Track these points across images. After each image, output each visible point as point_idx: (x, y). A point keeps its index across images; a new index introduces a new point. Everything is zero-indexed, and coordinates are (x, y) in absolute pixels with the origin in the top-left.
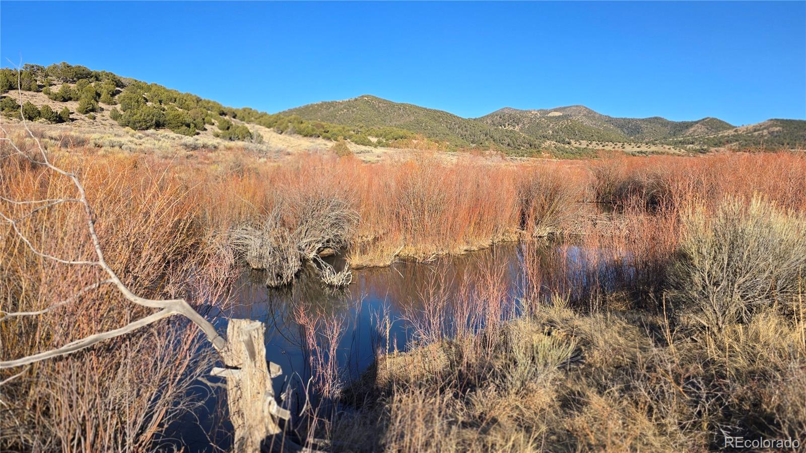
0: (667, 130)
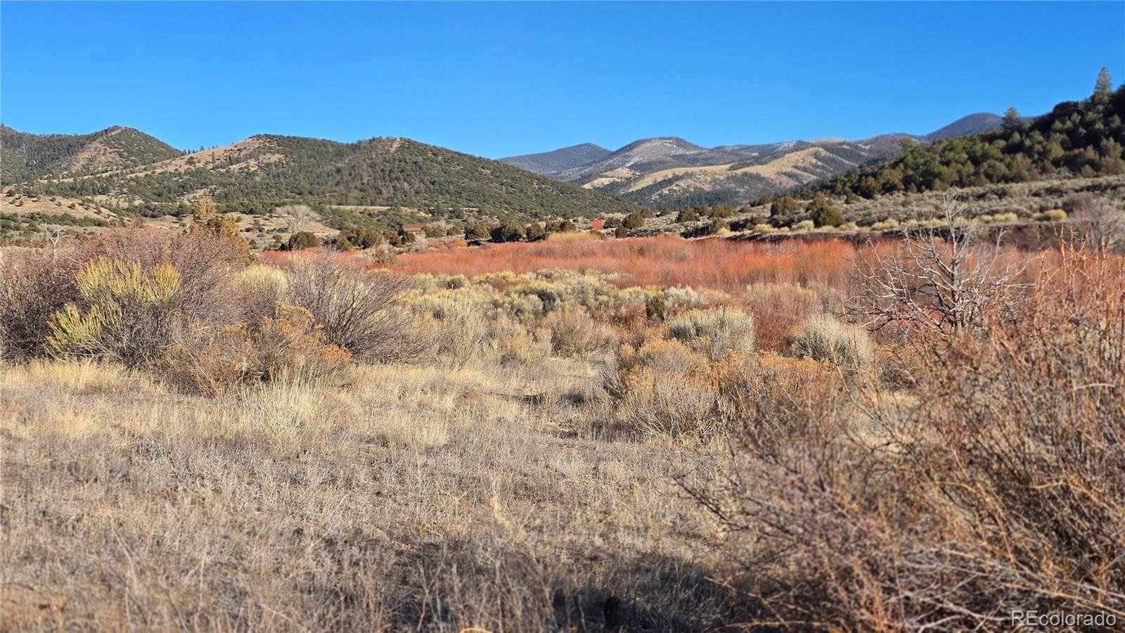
0: (21, 155)
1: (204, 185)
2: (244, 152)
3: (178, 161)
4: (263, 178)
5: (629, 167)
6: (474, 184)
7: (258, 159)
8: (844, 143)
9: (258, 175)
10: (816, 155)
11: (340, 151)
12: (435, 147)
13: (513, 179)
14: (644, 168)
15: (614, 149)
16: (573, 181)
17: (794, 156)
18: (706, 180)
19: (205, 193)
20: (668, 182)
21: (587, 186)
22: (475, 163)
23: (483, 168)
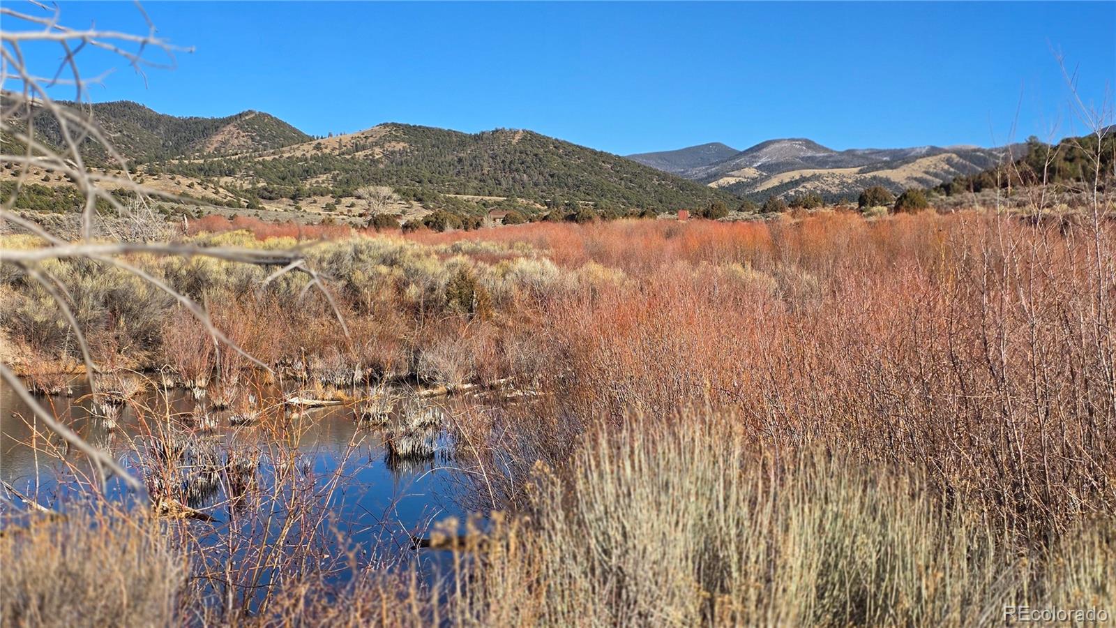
0: (158, 136)
1: (327, 170)
2: (370, 140)
3: (305, 147)
4: (386, 166)
5: (756, 168)
6: (593, 178)
7: (383, 147)
8: (978, 150)
9: (382, 163)
10: (949, 161)
11: (463, 140)
12: (556, 140)
13: (633, 174)
14: (771, 169)
15: (742, 150)
16: (698, 180)
17: (926, 162)
18: (834, 183)
19: (327, 178)
20: (795, 183)
21: (713, 185)
22: (596, 157)
23: (603, 162)
